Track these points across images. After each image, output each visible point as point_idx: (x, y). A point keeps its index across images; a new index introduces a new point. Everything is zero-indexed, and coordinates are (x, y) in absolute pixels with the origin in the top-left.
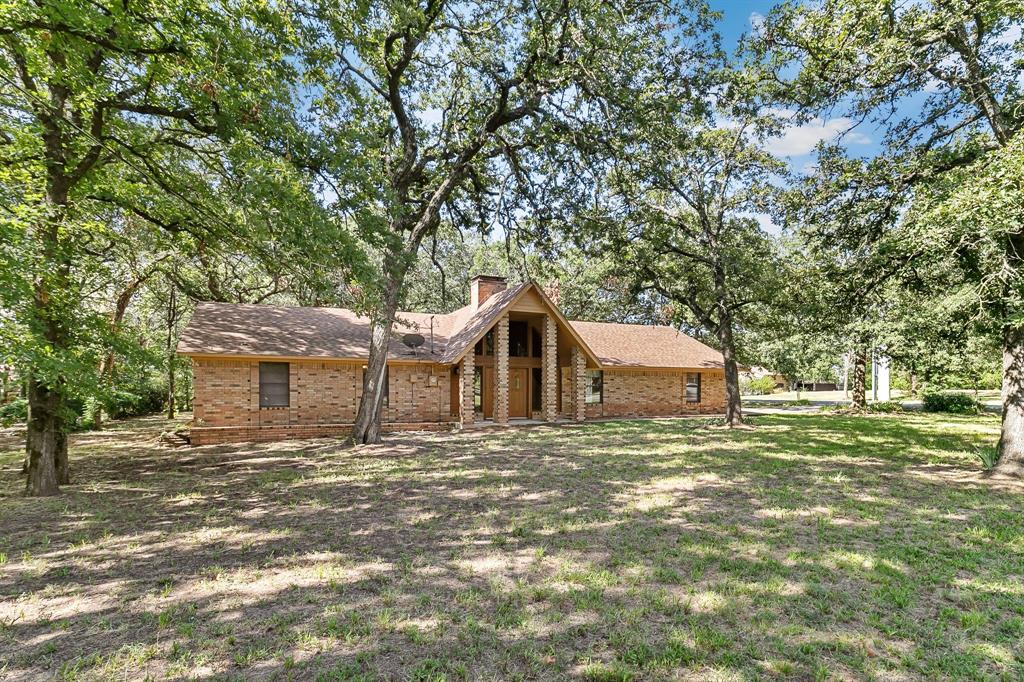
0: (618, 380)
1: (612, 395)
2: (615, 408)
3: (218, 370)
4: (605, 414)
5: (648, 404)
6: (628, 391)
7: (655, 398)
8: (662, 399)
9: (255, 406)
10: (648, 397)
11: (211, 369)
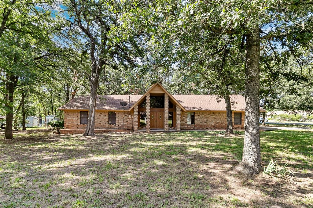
0: (201, 116)
1: (199, 121)
2: (200, 126)
3: (70, 114)
4: (195, 128)
5: (215, 125)
6: (205, 120)
7: (219, 123)
8: (222, 123)
9: (79, 123)
10: (215, 122)
11: (68, 113)
